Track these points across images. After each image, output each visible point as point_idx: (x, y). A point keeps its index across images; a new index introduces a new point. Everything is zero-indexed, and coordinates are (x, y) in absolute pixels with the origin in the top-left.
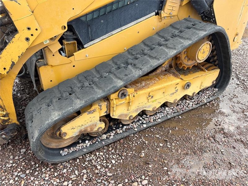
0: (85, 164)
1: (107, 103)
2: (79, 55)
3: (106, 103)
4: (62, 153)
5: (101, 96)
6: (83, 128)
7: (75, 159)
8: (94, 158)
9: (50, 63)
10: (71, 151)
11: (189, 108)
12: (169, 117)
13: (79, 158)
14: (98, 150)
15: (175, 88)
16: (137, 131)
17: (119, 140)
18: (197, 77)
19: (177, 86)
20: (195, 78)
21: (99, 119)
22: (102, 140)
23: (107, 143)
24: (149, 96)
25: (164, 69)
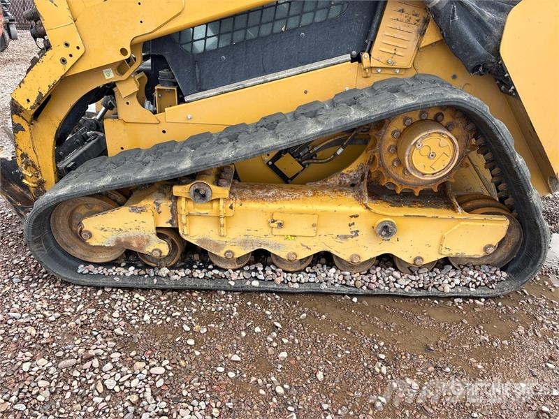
2: (175, 113)
3: (170, 203)
4: (81, 268)
5: (142, 179)
6: (122, 236)
7: (97, 288)
8: (125, 299)
9: (121, 115)
10: (95, 272)
11: (390, 288)
12: (324, 287)
13: (104, 291)
14: (144, 290)
15: (350, 225)
16: (234, 287)
17: (191, 290)
18: (419, 216)
19: (353, 220)
20: (410, 216)
21: (155, 231)
22: (156, 276)
23: (162, 285)
24: (274, 222)
25: (348, 181)
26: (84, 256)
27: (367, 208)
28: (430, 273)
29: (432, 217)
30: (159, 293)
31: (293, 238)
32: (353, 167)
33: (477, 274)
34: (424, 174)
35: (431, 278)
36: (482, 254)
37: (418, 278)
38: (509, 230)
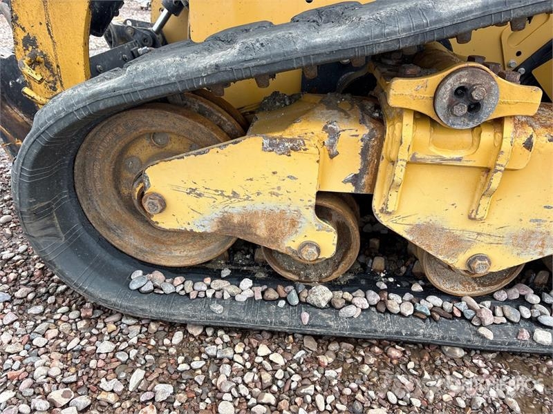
0: (189, 363)
1: (367, 131)
3: (364, 131)
4: (138, 279)
6: (236, 209)
7: (170, 326)
8: (238, 358)
10: (168, 289)
13: (186, 332)
14: (276, 336)
16: (492, 342)
17: (385, 343)
21: (314, 201)
22: (304, 304)
23: (320, 327)
26: (141, 251)
30: (311, 344)
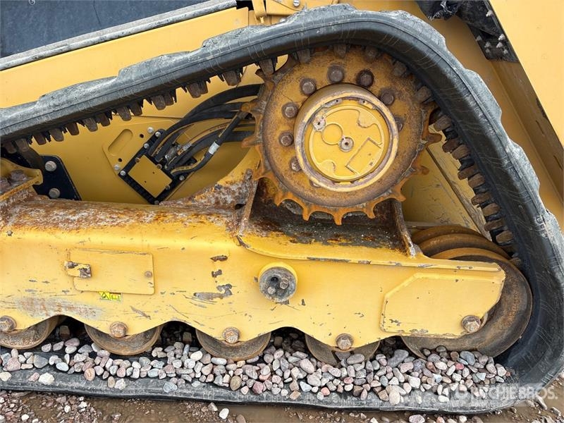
11: (291, 392)
12: (171, 387)
15: (214, 275)
18: (335, 260)
19: (218, 265)
20: (319, 260)
24: (73, 266)
25: (230, 199)
27: (241, 244)
28: (369, 365)
29: (360, 263)
31: (117, 296)
32: (236, 175)
33: (453, 368)
34: (335, 182)
35: (368, 373)
36: (458, 333)
37: (345, 373)
38: (507, 289)
